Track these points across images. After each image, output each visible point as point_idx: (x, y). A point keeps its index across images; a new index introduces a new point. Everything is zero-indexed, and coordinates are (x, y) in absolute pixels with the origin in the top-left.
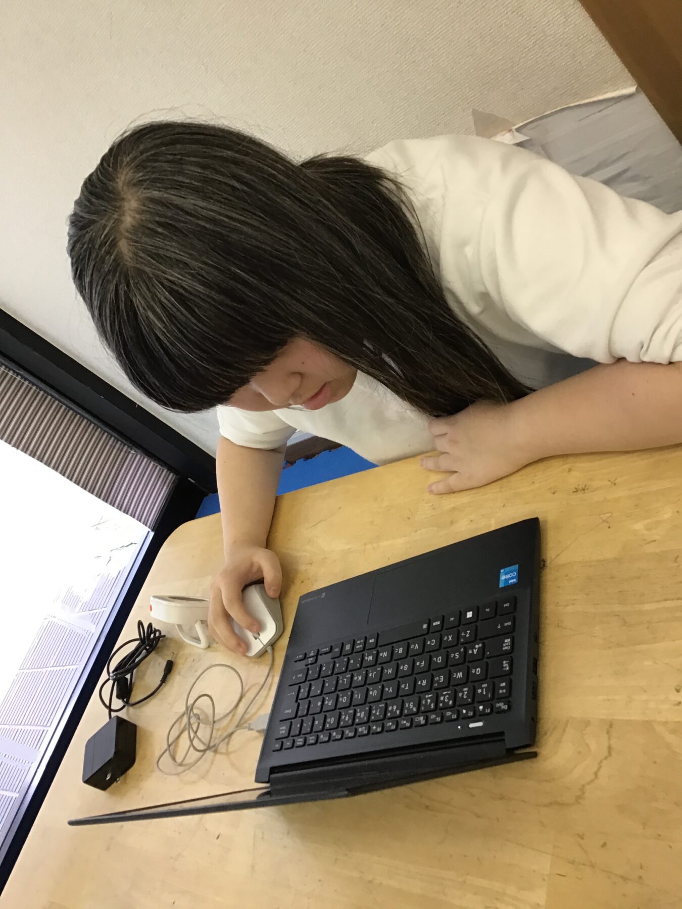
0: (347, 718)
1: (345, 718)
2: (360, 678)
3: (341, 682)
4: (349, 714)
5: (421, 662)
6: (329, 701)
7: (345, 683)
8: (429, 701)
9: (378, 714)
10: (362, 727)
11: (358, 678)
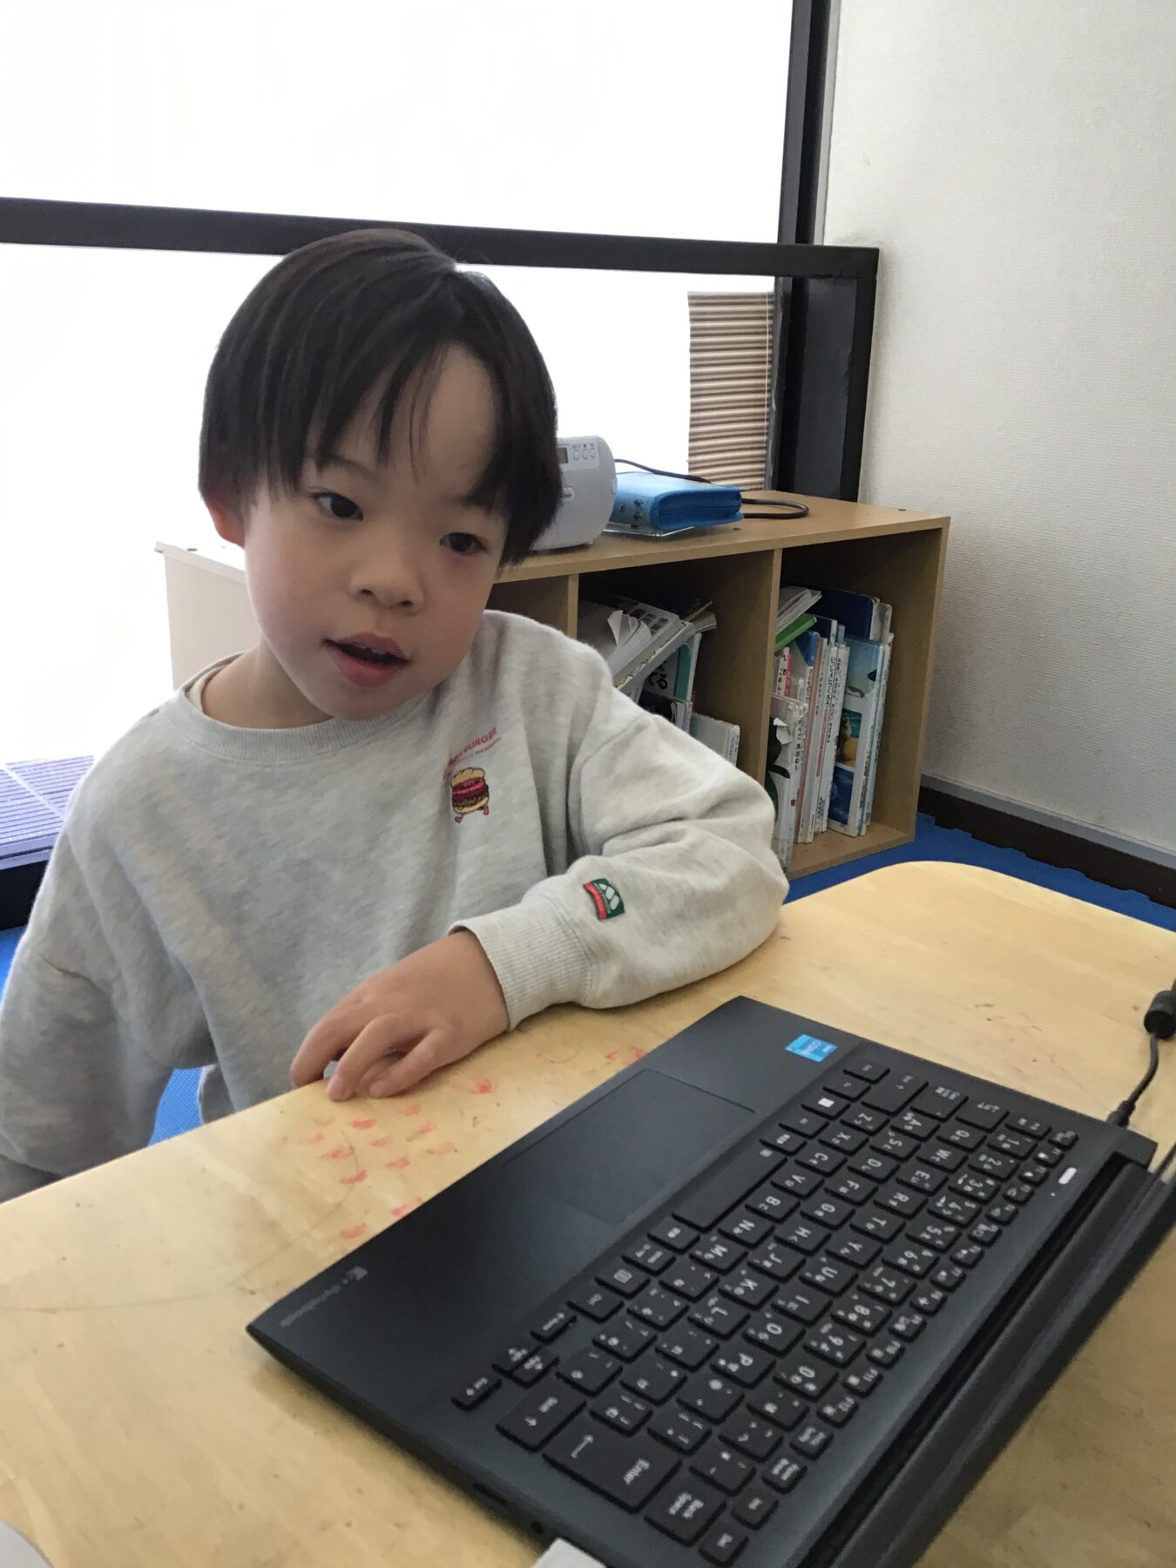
0: (838, 1341)
1: (830, 1344)
2: (750, 1284)
3: (708, 1321)
4: (833, 1333)
5: (847, 1185)
6: (737, 1361)
7: (724, 1313)
8: (953, 1205)
9: (892, 1284)
10: (897, 1321)
11: (747, 1289)
